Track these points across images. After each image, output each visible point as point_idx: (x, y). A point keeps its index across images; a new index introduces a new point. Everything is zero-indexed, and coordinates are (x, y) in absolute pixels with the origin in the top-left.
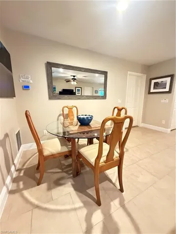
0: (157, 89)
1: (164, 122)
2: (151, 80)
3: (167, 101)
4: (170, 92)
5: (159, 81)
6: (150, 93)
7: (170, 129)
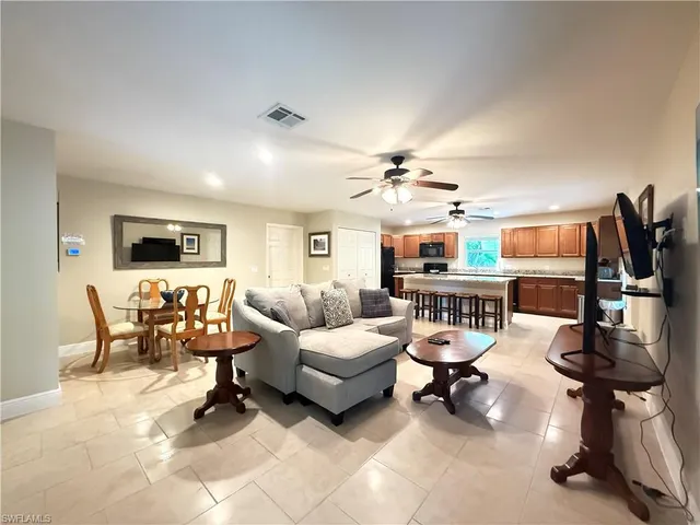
0: (317, 249)
2: (310, 235)
4: (328, 255)
5: (318, 238)
6: (310, 256)
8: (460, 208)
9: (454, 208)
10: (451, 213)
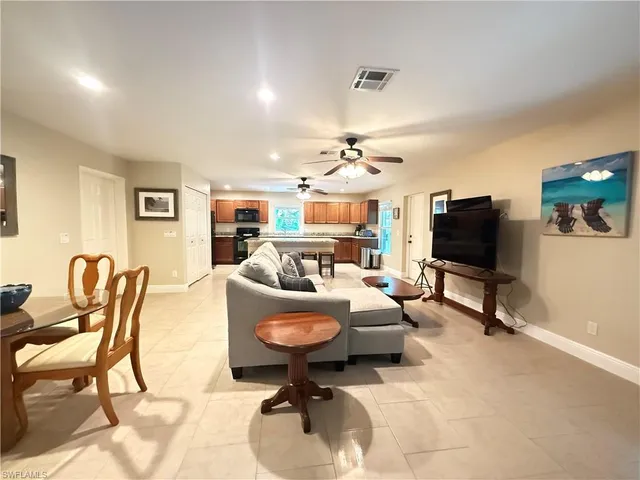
0: (151, 210)
1: (175, 273)
2: (137, 191)
3: (174, 234)
4: (176, 218)
5: (155, 196)
6: (138, 218)
7: (187, 285)
8: (306, 183)
9: (301, 182)
10: (300, 186)
